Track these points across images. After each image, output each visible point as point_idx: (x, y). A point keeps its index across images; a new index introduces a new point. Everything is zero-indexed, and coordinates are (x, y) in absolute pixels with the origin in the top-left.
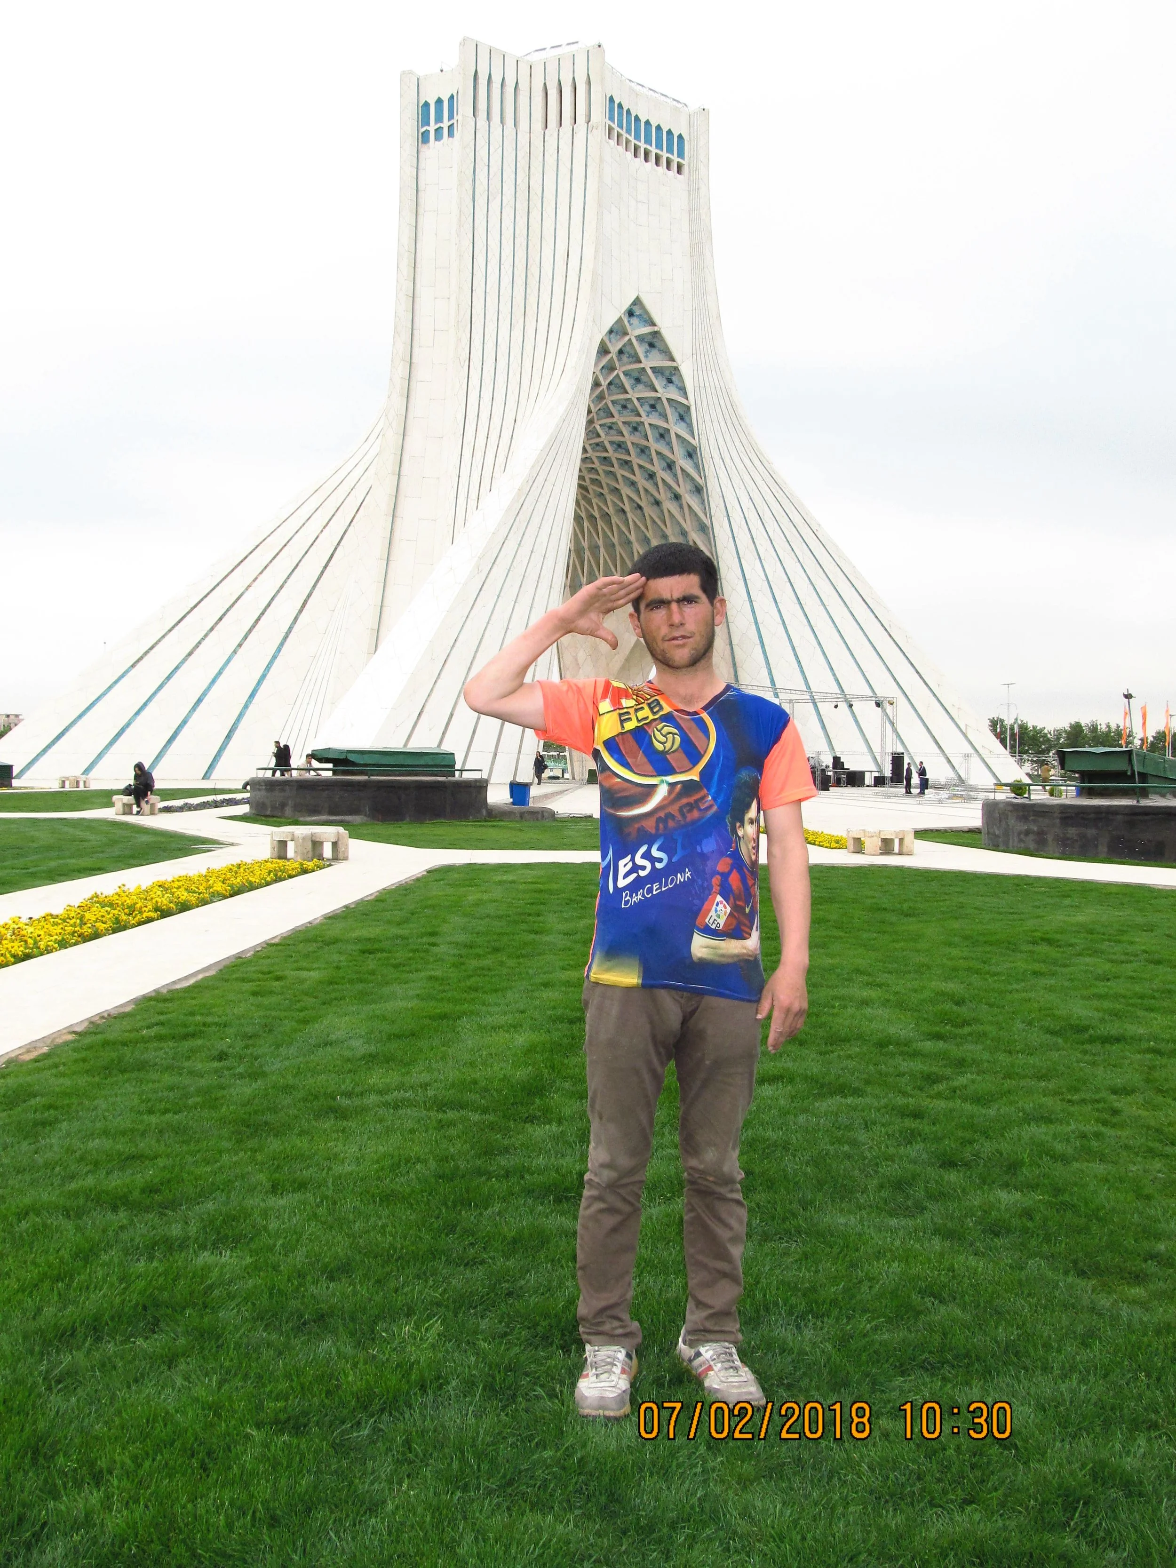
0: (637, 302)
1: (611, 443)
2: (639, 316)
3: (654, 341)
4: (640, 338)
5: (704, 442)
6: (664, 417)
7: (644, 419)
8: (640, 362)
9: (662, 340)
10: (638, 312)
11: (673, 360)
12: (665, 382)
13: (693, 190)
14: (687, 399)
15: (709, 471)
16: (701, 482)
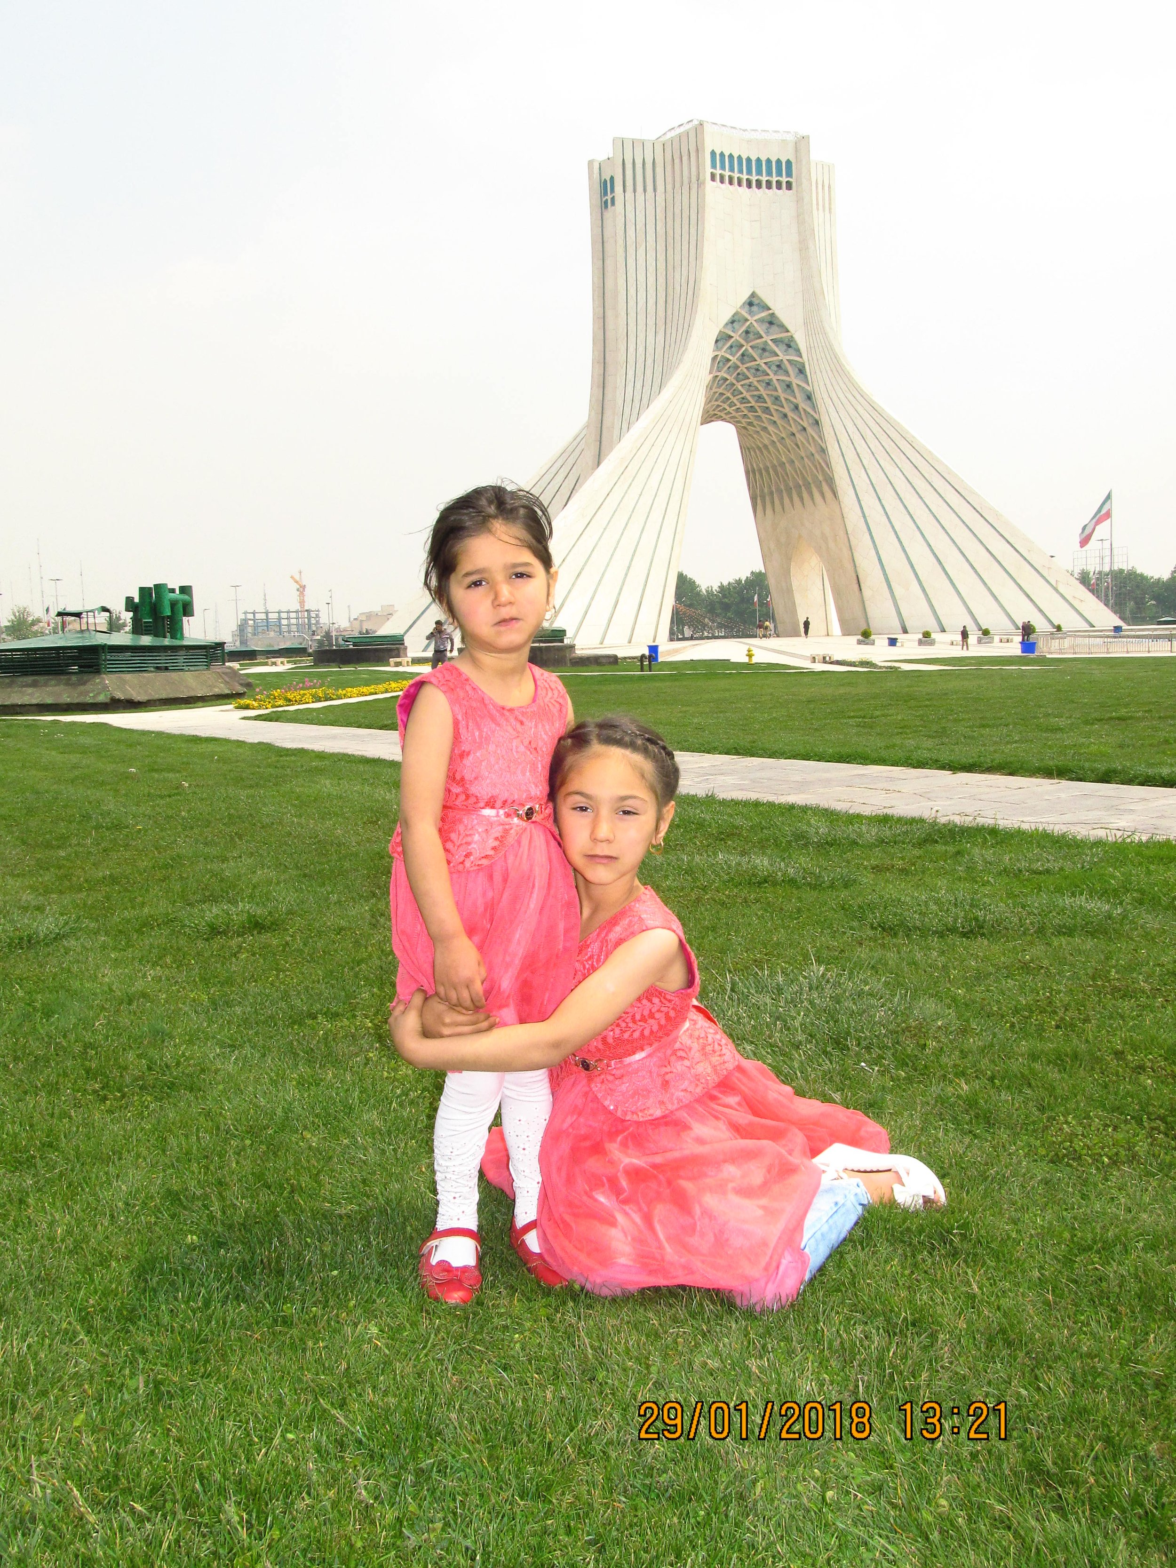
0: (753, 295)
1: (753, 396)
2: (758, 305)
3: (772, 321)
4: (761, 321)
5: (816, 388)
6: (787, 373)
7: (772, 376)
8: (761, 337)
9: (777, 318)
10: (755, 301)
11: (788, 331)
12: (785, 347)
13: (799, 200)
14: (801, 357)
15: (822, 409)
16: (817, 417)
